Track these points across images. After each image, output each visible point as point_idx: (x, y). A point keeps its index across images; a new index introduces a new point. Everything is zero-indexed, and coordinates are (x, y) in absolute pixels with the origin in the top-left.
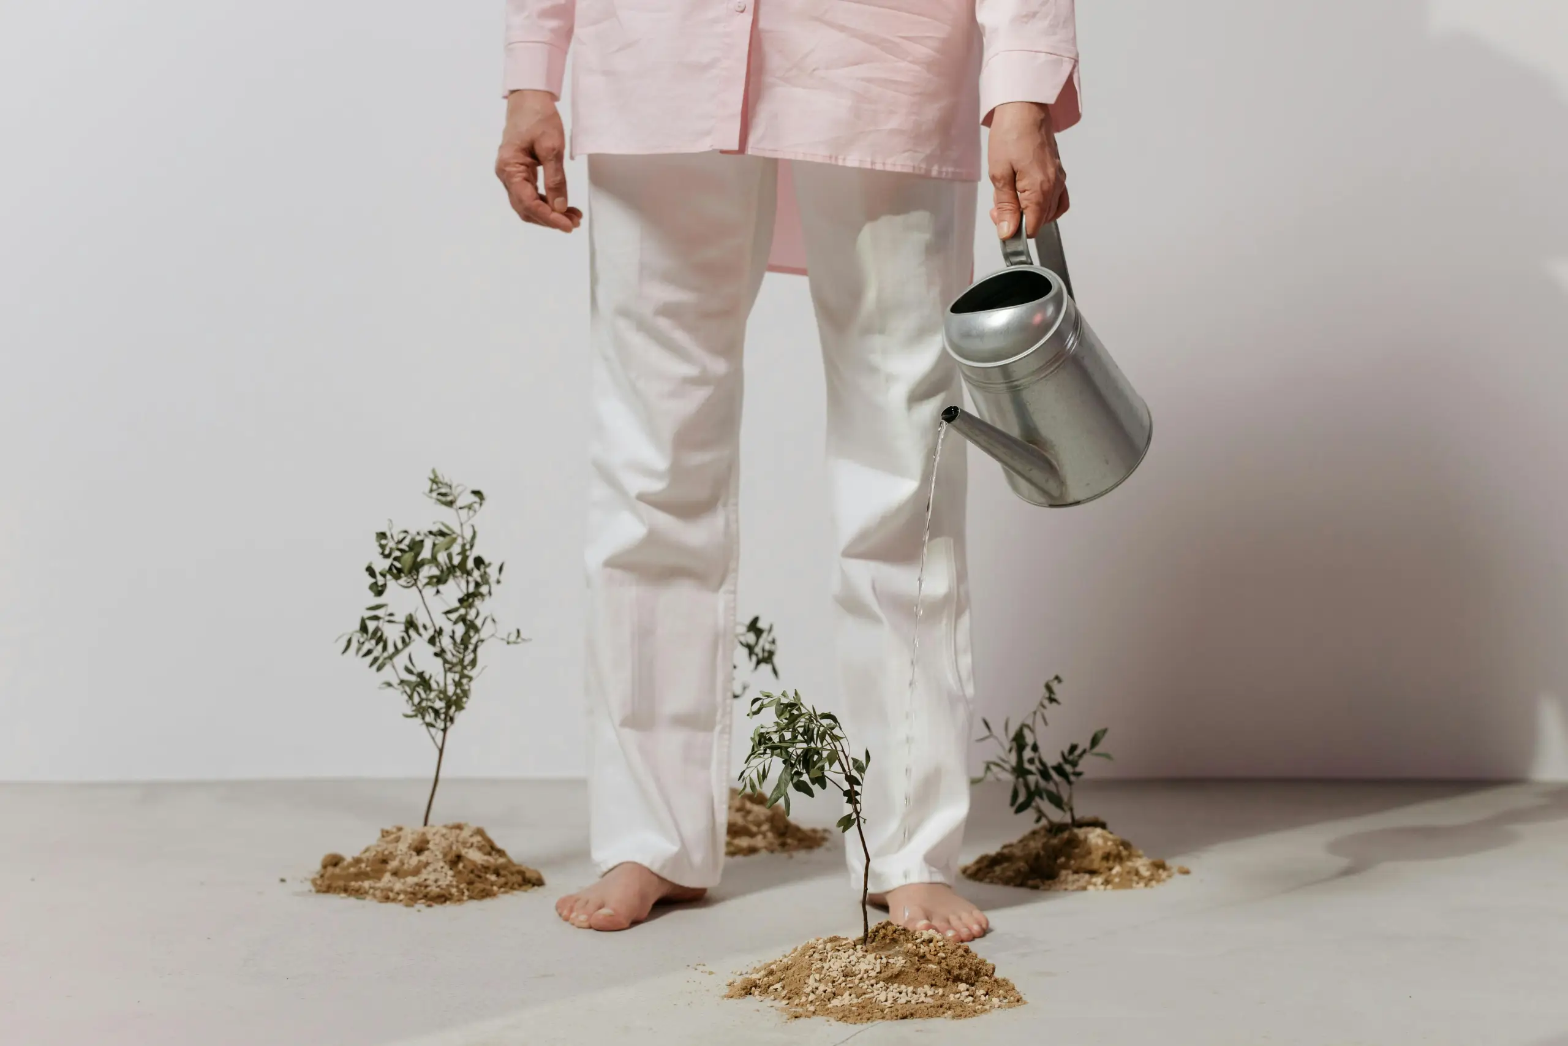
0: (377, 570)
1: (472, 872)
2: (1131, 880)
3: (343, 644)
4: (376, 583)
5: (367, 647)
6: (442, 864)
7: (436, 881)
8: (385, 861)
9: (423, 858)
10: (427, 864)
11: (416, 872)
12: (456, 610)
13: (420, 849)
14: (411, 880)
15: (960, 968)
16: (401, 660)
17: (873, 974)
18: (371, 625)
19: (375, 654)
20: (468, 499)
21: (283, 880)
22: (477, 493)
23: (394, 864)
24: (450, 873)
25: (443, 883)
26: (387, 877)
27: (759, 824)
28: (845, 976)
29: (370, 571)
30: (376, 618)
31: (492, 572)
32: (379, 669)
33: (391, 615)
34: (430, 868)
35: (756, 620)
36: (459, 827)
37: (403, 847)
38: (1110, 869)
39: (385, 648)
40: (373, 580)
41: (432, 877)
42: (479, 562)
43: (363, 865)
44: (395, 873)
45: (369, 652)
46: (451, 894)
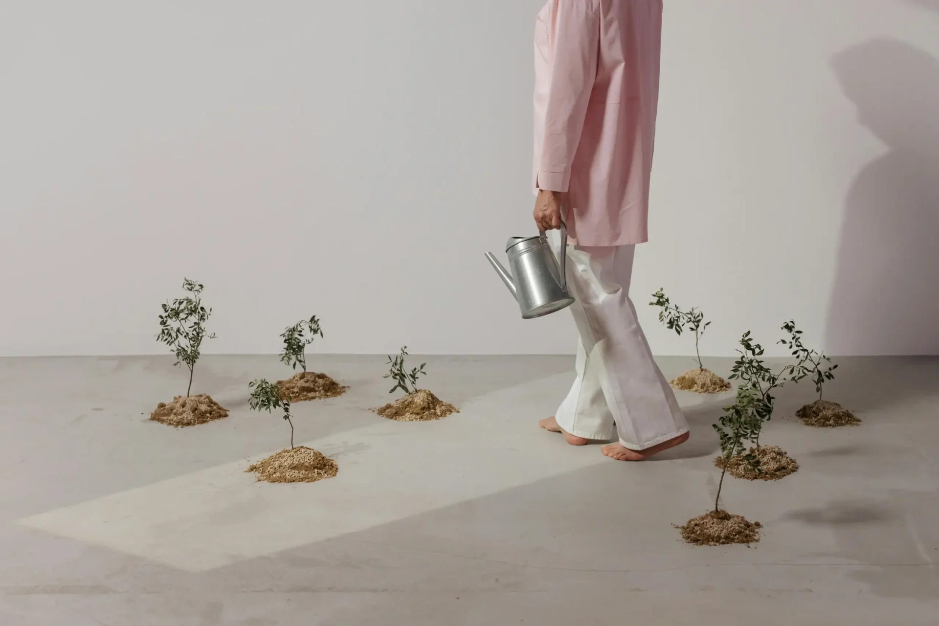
0: (164, 316)
1: (200, 414)
2: (431, 417)
3: (157, 337)
4: (163, 321)
5: (164, 338)
6: (190, 411)
7: (187, 418)
8: (172, 410)
9: (184, 409)
10: (185, 411)
11: (181, 414)
12: (193, 326)
13: (183, 406)
14: (179, 417)
15: (318, 464)
16: (176, 342)
17: (287, 466)
18: (166, 332)
19: (168, 340)
20: (197, 287)
21: (142, 414)
22: (201, 286)
23: (175, 411)
24: (193, 414)
25: (189, 418)
26: (172, 416)
27: (319, 388)
28: (279, 467)
29: (161, 317)
30: (167, 329)
31: (208, 311)
32: (170, 345)
33: (172, 328)
34: (186, 413)
35: (314, 317)
36: (201, 396)
37: (178, 405)
38: (424, 413)
39: (172, 338)
40: (162, 320)
41: (186, 416)
42: (202, 309)
43: (165, 411)
44: (175, 414)
45: (166, 339)
46: (191, 422)
